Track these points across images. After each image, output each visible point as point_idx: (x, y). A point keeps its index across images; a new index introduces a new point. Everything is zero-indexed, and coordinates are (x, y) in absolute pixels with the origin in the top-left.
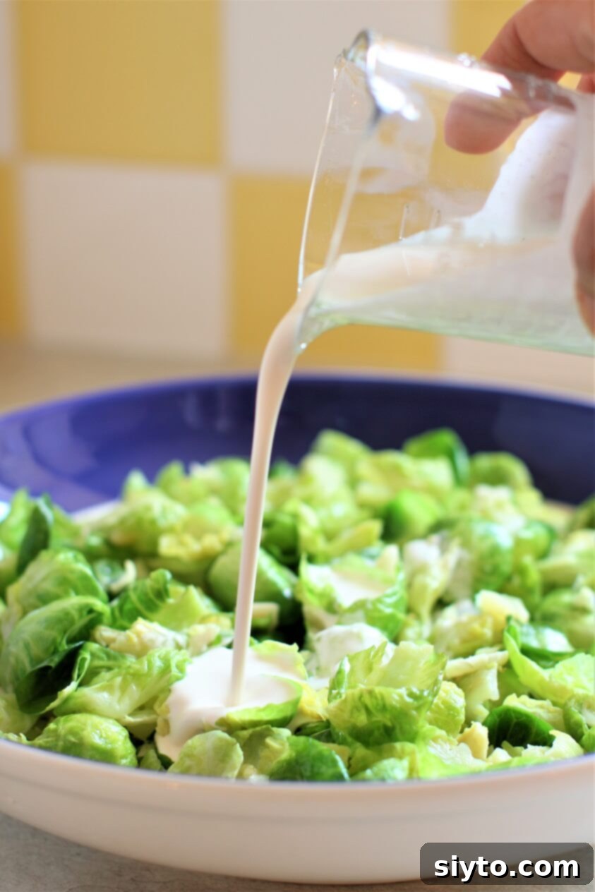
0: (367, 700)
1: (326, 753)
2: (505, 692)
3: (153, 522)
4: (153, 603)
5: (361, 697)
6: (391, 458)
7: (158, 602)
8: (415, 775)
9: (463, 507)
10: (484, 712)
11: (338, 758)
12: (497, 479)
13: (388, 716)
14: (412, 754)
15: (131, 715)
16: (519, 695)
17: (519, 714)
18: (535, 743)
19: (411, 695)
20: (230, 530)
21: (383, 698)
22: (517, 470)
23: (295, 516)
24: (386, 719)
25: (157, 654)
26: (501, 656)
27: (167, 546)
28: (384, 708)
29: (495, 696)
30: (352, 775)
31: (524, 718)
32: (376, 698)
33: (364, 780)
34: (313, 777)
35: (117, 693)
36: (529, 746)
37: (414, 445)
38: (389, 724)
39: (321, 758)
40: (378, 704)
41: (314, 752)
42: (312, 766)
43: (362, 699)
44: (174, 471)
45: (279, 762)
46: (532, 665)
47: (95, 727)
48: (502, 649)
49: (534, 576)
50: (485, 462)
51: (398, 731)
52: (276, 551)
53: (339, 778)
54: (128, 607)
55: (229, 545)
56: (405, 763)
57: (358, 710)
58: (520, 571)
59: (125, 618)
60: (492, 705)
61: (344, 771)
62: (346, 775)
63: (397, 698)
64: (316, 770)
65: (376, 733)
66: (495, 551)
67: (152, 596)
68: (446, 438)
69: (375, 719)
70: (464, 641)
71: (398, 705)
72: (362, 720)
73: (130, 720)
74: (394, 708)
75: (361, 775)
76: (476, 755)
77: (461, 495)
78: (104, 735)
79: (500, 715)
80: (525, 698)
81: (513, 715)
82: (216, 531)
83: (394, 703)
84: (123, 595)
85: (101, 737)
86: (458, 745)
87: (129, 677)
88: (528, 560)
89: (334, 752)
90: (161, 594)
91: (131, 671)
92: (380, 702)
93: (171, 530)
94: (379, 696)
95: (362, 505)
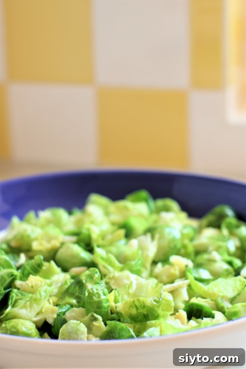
0: (137, 303)
1: (125, 327)
2: (191, 297)
3: (28, 236)
4: (37, 270)
5: (134, 302)
6: (122, 203)
7: (39, 269)
8: (162, 334)
9: (156, 222)
10: (182, 306)
11: (130, 329)
12: (167, 209)
13: (145, 310)
14: (160, 324)
15: (35, 317)
16: (197, 298)
17: (197, 305)
18: (206, 317)
19: (155, 301)
20: (62, 238)
21: (144, 302)
22: (174, 205)
23: (89, 230)
24: (144, 311)
25: (42, 290)
26: (187, 282)
27: (35, 246)
28: (144, 307)
29: (187, 298)
30: (137, 336)
31: (199, 307)
32: (141, 302)
33: (144, 337)
34: (119, 338)
35: (29, 309)
36: (204, 318)
37: (130, 197)
38: (146, 313)
39: (122, 329)
40: (141, 305)
41: (119, 327)
42: (119, 333)
43: (134, 303)
44: (31, 215)
45: (103, 332)
46: (200, 284)
47: (23, 324)
48: (187, 279)
49: (191, 249)
50: (160, 203)
51: (150, 316)
52: (83, 245)
53: (132, 337)
54: (26, 272)
55: (62, 244)
56: (158, 329)
57: (133, 307)
58: (184, 247)
59: (25, 277)
60: (186, 302)
61: (133, 334)
62: (135, 336)
63: (149, 302)
64: (121, 335)
65: (140, 317)
66: (174, 239)
67: (36, 267)
68: (144, 194)
69: (139, 311)
70: (168, 277)
71: (150, 306)
72: (134, 311)
73: (35, 319)
74: (148, 307)
75: (142, 335)
76: (183, 323)
77: (154, 217)
78: (27, 327)
79: (189, 306)
80: (199, 299)
81: (195, 306)
82: (56, 238)
83: (149, 305)
84: (23, 267)
85: (25, 328)
86: (175, 320)
87: (33, 302)
88: (187, 242)
89: (128, 327)
90: (40, 266)
91: (33, 299)
92: (142, 304)
93: (36, 239)
94: (142, 302)
95: (113, 224)
